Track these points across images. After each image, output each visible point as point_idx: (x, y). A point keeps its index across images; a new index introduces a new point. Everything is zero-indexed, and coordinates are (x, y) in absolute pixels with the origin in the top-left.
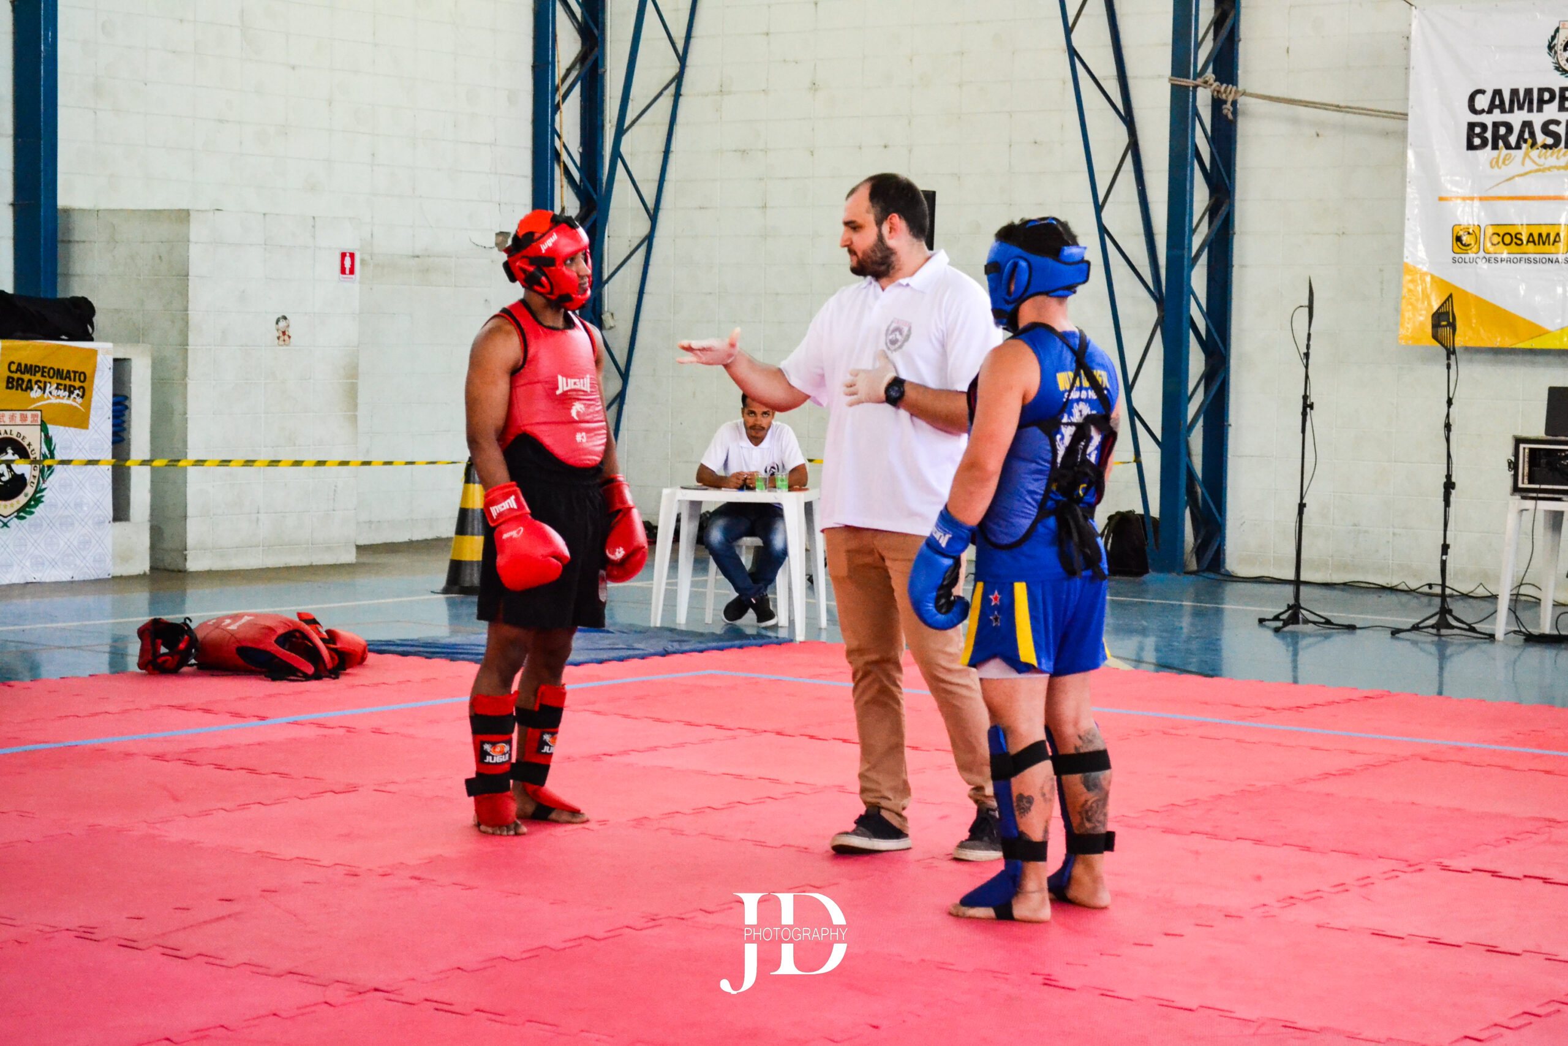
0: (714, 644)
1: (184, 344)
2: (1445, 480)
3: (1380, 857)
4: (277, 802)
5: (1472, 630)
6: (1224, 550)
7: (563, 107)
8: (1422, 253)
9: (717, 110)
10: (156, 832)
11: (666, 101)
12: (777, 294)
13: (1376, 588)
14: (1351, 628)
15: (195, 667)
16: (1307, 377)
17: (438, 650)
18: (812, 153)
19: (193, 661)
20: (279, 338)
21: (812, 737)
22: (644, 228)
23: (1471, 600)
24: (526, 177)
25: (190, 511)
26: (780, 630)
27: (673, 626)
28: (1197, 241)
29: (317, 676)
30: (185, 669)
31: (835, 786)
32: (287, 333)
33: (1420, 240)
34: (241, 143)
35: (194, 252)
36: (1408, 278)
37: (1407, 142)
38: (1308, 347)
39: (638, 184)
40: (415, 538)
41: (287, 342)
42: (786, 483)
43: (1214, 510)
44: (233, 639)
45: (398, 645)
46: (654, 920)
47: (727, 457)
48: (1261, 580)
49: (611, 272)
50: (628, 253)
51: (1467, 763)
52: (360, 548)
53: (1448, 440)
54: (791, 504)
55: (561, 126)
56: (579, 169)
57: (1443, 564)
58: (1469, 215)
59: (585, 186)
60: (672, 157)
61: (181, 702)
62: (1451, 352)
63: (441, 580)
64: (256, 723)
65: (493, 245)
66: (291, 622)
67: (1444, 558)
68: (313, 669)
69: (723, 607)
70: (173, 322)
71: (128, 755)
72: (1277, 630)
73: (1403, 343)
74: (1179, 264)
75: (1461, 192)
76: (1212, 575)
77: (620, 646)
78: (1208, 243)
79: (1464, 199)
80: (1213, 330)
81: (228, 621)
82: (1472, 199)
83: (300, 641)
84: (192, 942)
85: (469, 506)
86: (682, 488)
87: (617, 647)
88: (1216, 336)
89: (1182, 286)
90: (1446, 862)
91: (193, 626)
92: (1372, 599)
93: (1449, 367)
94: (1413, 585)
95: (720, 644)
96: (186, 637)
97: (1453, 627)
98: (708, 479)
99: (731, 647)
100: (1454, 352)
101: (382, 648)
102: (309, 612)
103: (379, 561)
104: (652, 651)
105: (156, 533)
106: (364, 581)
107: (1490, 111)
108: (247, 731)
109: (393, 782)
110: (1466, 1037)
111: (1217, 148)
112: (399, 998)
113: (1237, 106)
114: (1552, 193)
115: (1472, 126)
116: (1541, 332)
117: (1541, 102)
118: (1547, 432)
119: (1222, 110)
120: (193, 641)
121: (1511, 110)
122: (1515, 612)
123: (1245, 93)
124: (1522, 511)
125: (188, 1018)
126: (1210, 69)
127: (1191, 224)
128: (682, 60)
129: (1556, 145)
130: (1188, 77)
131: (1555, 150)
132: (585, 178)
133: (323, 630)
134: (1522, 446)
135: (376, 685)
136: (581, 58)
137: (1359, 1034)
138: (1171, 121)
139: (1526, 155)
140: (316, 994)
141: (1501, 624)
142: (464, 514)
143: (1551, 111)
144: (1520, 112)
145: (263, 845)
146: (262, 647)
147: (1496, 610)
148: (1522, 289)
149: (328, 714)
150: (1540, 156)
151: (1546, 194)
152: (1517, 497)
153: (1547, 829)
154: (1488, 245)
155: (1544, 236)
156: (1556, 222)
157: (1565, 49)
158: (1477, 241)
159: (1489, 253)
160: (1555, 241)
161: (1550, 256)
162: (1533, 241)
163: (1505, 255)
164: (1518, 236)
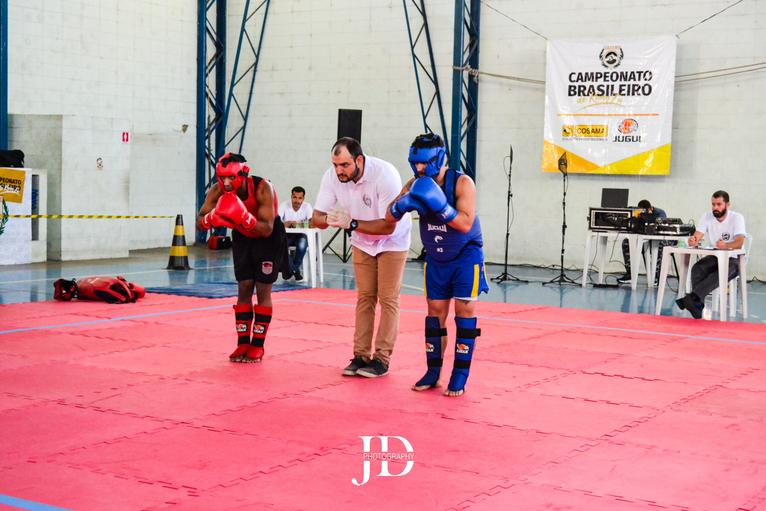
0: (282, 289)
1: (60, 169)
2: (563, 224)
3: (559, 369)
4: (125, 350)
5: (573, 282)
7: (209, 75)
8: (551, 136)
9: (271, 77)
10: (79, 363)
11: (251, 73)
12: (295, 150)
13: (531, 267)
14: (527, 282)
15: (77, 298)
16: (510, 184)
17: (172, 291)
18: (310, 94)
19: (76, 296)
20: (98, 167)
21: (329, 325)
22: (242, 124)
23: (571, 271)
24: (195, 103)
25: (63, 236)
26: (305, 284)
28: (463, 130)
29: (127, 302)
30: (73, 299)
31: (343, 343)
32: (101, 165)
33: (550, 131)
34: (81, 88)
35: (64, 132)
36: (546, 146)
37: (545, 93)
38: (510, 172)
39: (240, 106)
41: (101, 168)
42: (308, 225)
44: (92, 287)
45: (162, 290)
46: (285, 395)
47: (284, 215)
49: (228, 142)
50: (235, 134)
51: (584, 333)
52: (131, 252)
53: (564, 209)
54: (310, 233)
55: (208, 83)
56: (216, 100)
57: (562, 257)
58: (568, 122)
59: (218, 107)
60: (253, 96)
61: (75, 312)
62: (565, 175)
63: (166, 264)
64: (108, 320)
65: (181, 130)
66: (115, 280)
67: (563, 254)
68: (125, 299)
70: (55, 160)
71: (59, 333)
72: (498, 283)
73: (543, 171)
74: (456, 140)
75: (566, 112)
78: (467, 132)
79: (567, 115)
80: (469, 165)
81: (90, 280)
82: (570, 115)
83: (119, 288)
84: (105, 405)
85: (177, 234)
88: (470, 167)
89: (457, 149)
90: (584, 370)
91: (76, 282)
92: (531, 271)
93: (564, 180)
94: (547, 265)
95: (284, 289)
96: (74, 286)
97: (566, 282)
99: (288, 290)
100: (567, 175)
101: (150, 291)
102: (121, 276)
105: (49, 245)
106: (133, 265)
107: (577, 81)
108: (103, 324)
109: (169, 343)
110: (606, 435)
111: (471, 94)
112: (193, 426)
113: (479, 78)
114: (601, 113)
115: (570, 87)
116: (597, 167)
117: (597, 78)
118: (602, 206)
119: (473, 79)
120: (76, 288)
121: (585, 81)
122: (590, 276)
123: (482, 73)
124: (593, 236)
125: (111, 434)
126: (468, 63)
127: (461, 124)
128: (257, 57)
129: (603, 94)
130: (459, 66)
131: (602, 96)
132: (218, 104)
133: (128, 284)
134: (592, 211)
135: (151, 305)
136: (216, 56)
137: (566, 434)
138: (453, 83)
139: (591, 98)
140: (159, 425)
141: (584, 281)
142: (175, 237)
143: (601, 81)
144: (589, 81)
145: (123, 367)
146: (104, 290)
147: (582, 275)
148: (590, 150)
149: (135, 317)
150: (596, 99)
151: (599, 114)
152: (591, 231)
153: (619, 357)
154: (577, 133)
155: (598, 130)
156: (602, 125)
157: (606, 57)
158: (572, 131)
159: (577, 136)
160: (602, 132)
161: (600, 138)
162: (594, 132)
163: (583, 137)
164: (588, 130)
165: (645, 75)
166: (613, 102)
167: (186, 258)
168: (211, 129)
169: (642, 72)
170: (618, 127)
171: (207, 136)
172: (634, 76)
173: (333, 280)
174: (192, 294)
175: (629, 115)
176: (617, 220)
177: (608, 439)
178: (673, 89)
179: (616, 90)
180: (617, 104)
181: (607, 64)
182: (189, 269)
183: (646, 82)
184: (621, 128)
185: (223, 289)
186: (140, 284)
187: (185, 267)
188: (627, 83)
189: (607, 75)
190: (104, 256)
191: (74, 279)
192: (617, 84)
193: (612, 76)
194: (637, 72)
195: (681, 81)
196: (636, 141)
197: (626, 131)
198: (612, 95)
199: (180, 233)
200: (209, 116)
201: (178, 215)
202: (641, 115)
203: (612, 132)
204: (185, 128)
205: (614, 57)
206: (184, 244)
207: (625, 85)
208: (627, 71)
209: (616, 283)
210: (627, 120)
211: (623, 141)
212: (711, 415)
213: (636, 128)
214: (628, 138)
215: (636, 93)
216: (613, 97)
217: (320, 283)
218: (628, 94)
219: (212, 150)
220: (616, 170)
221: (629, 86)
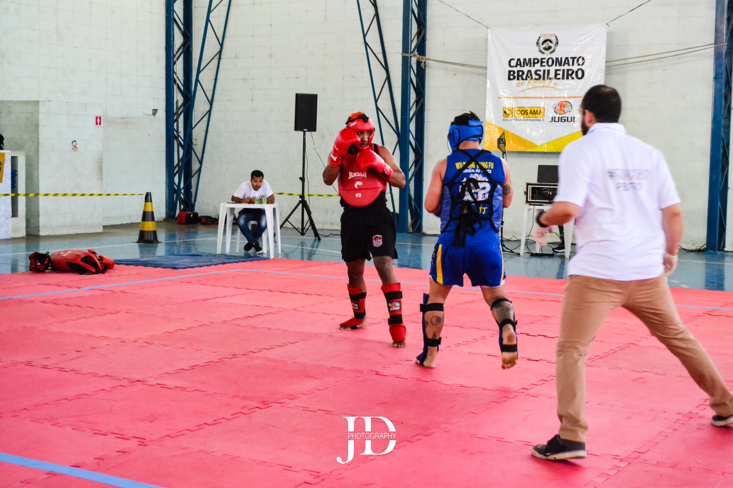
0: (242, 260)
1: (38, 151)
3: (488, 330)
4: (91, 317)
5: (512, 252)
6: (422, 225)
7: (177, 63)
8: (492, 117)
9: (235, 64)
10: (47, 328)
11: (215, 61)
12: (258, 132)
15: (50, 270)
18: (270, 80)
19: (50, 268)
20: (73, 149)
21: (282, 292)
22: (207, 108)
23: (510, 242)
25: (41, 213)
26: (264, 255)
27: (224, 254)
28: (412, 113)
29: (97, 273)
30: (47, 271)
31: (293, 309)
32: (76, 147)
33: (492, 113)
34: (57, 76)
35: (41, 117)
37: (487, 77)
39: (205, 91)
40: (123, 223)
41: (76, 150)
42: (266, 201)
43: (418, 210)
44: (65, 259)
45: (124, 261)
46: (235, 355)
47: (245, 192)
48: (435, 235)
49: (195, 124)
50: (202, 117)
52: (105, 227)
54: (268, 208)
55: (176, 70)
56: (183, 86)
58: (508, 104)
59: (185, 92)
61: (48, 282)
63: (136, 238)
64: (78, 290)
65: (151, 114)
66: (86, 253)
68: (95, 270)
69: (243, 247)
70: (33, 143)
71: (32, 301)
74: (405, 121)
75: (506, 95)
76: (419, 234)
77: (207, 261)
78: (415, 114)
79: (507, 98)
80: (418, 145)
81: (63, 253)
82: (510, 98)
83: (90, 260)
84: (68, 366)
85: (147, 211)
86: (228, 203)
87: (206, 261)
88: (419, 147)
89: (406, 129)
91: (50, 255)
95: (243, 260)
96: (47, 259)
98: (236, 200)
100: (505, 153)
101: (120, 262)
102: (93, 249)
103: (112, 232)
104: (219, 262)
105: (28, 221)
106: (105, 239)
107: (516, 66)
108: (74, 292)
109: (132, 310)
110: (523, 388)
111: (419, 79)
112: (147, 383)
113: (426, 64)
114: (538, 96)
115: (510, 72)
116: (535, 146)
117: (534, 63)
118: (538, 181)
119: (420, 65)
120: (50, 260)
121: (524, 66)
122: (527, 246)
123: (429, 59)
124: (529, 209)
125: (72, 392)
126: (416, 50)
127: (410, 106)
128: (222, 45)
129: (540, 78)
130: (408, 53)
131: (539, 80)
132: (185, 89)
133: (98, 256)
134: (529, 186)
135: (119, 276)
136: (184, 45)
137: (487, 388)
138: (402, 68)
139: (529, 82)
140: (116, 383)
141: (522, 250)
142: (145, 213)
143: (538, 66)
144: (527, 67)
145: (89, 332)
146: (76, 262)
147: (520, 245)
148: (528, 130)
149: (103, 286)
150: (534, 83)
151: (536, 96)
152: (528, 204)
153: (544, 319)
154: (516, 114)
155: (536, 111)
156: (540, 106)
157: (542, 44)
158: (512, 113)
159: (516, 117)
160: (539, 113)
161: (538, 118)
162: (532, 113)
163: (522, 118)
164: (527, 111)
165: (578, 60)
166: (549, 86)
167: (155, 232)
168: (179, 112)
169: (576, 58)
170: (554, 108)
171: (176, 119)
172: (568, 61)
173: (293, 252)
174: (157, 265)
175: (564, 97)
176: (552, 194)
177: (524, 392)
178: (604, 74)
179: (552, 75)
180: (553, 87)
181: (543, 51)
182: (158, 242)
183: (579, 67)
184: (557, 109)
185: (187, 260)
186: (110, 256)
187: (154, 240)
188: (562, 68)
189: (544, 60)
190: (79, 231)
191: (48, 252)
192: (552, 69)
193: (548, 62)
194: (571, 58)
195: (611, 66)
196: (570, 122)
197: (561, 112)
198: (548, 79)
199: (149, 210)
200: (177, 101)
201: (147, 193)
202: (575, 97)
203: (549, 113)
204: (155, 111)
205: (550, 44)
206: (153, 219)
207: (560, 70)
208: (561, 57)
209: (551, 252)
210: (561, 102)
211: (558, 121)
212: (621, 369)
213: (570, 110)
214: (563, 118)
215: (570, 77)
216: (549, 81)
217: (279, 254)
218: (563, 78)
219: (180, 132)
220: (552, 148)
221: (564, 70)
